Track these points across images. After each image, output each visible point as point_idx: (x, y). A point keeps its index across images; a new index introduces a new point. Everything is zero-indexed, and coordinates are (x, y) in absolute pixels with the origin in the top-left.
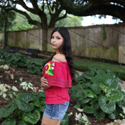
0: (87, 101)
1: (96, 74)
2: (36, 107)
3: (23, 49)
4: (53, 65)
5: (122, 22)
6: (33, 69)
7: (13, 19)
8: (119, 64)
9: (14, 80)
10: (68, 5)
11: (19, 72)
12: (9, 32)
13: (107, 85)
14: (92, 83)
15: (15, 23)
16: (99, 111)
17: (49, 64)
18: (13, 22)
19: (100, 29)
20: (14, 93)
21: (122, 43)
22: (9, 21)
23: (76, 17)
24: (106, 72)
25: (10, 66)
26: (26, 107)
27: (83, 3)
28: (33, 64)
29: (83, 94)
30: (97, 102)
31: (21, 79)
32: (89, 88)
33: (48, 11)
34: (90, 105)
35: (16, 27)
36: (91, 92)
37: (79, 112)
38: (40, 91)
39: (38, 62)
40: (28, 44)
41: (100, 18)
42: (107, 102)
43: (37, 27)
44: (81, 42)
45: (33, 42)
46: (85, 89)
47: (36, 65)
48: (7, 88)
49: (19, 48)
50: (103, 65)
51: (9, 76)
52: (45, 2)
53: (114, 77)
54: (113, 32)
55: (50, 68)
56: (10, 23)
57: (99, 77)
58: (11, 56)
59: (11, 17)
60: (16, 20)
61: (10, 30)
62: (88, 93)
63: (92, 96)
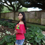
0: (30, 38)
1: (33, 28)
2: (12, 41)
3: (7, 19)
4: (19, 25)
5: (42, 10)
6: (10, 26)
7: (3, 8)
8: (41, 25)
9: (4, 31)
10: (23, 4)
11: (5, 28)
12: (1, 13)
13: (38, 33)
14: (32, 32)
15: (4, 10)
16: (35, 42)
17: (18, 25)
18: (3, 10)
19: (34, 12)
20: (4, 36)
21: (42, 18)
22: (2, 9)
23: (26, 8)
24: (37, 28)
25: (2, 26)
26: (9, 41)
27: (28, 3)
28: (10, 25)
29: (29, 36)
30: (34, 39)
31: (6, 30)
32: (31, 34)
33: (16, 6)
34: (31, 40)
35: (4, 12)
36: (32, 35)
37: (28, 42)
38: (13, 35)
39: (12, 24)
40: (8, 18)
41: (34, 8)
42: (38, 39)
43: (11, 11)
44: (28, 17)
45: (10, 17)
46: (30, 34)
47: (11, 25)
48: (1, 34)
49: (5, 19)
50: (35, 25)
51: (2, 29)
52: (15, 2)
53: (40, 29)
54: (39, 14)
55: (18, 27)
56: (2, 10)
57: (35, 29)
58: (2, 22)
59: (2, 8)
60: (4, 9)
61: (2, 12)
62: (31, 35)
63: (32, 37)
